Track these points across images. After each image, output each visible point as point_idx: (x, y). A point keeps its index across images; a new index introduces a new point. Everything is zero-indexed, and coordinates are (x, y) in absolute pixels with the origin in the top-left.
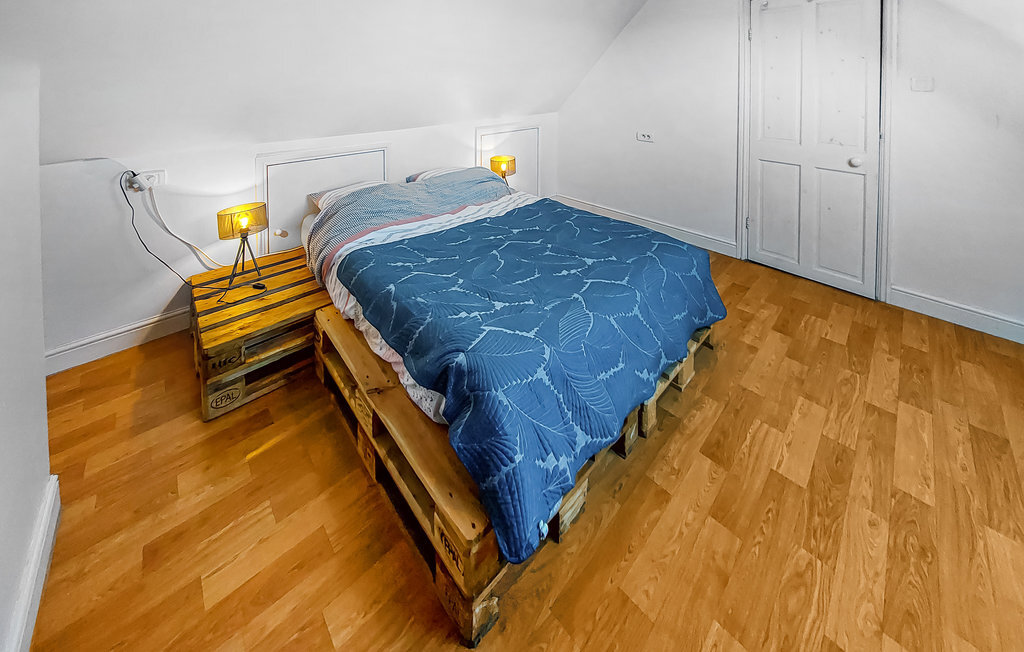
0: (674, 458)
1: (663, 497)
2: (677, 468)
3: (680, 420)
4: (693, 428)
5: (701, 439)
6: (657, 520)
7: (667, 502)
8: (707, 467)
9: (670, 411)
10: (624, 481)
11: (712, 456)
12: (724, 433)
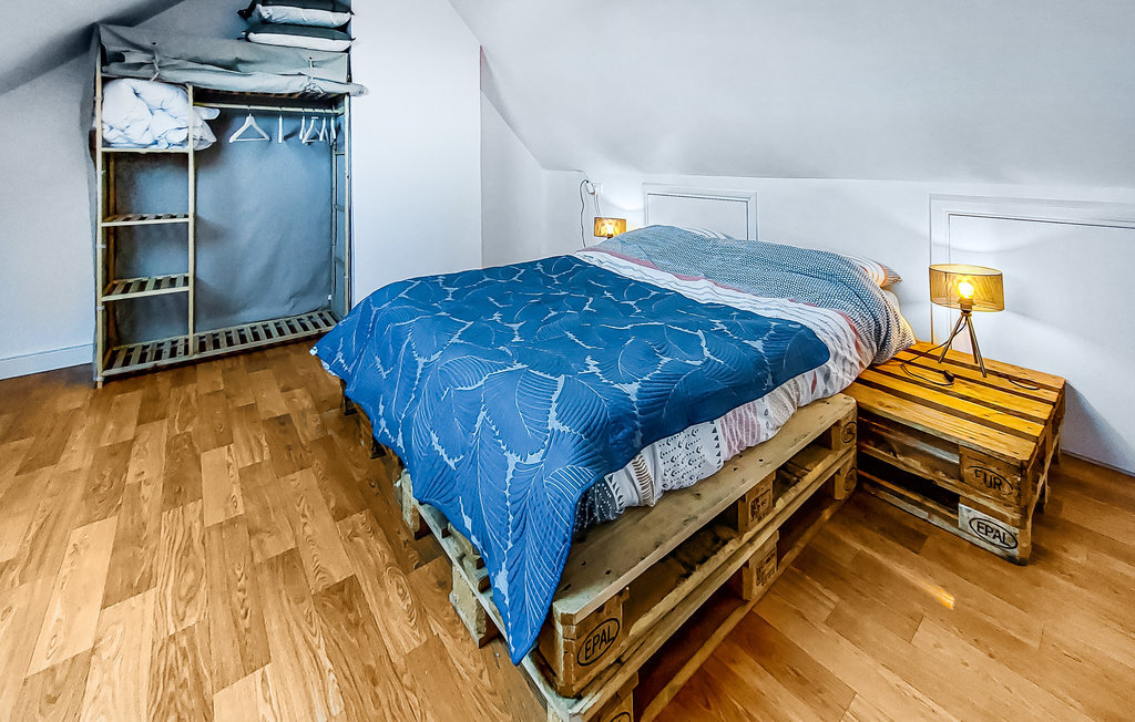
0: (367, 541)
1: (340, 514)
2: (355, 539)
3: (406, 572)
4: (387, 582)
5: (367, 587)
6: (328, 502)
7: (334, 517)
8: (334, 573)
9: (426, 567)
10: (375, 490)
11: (340, 587)
12: (355, 626)
